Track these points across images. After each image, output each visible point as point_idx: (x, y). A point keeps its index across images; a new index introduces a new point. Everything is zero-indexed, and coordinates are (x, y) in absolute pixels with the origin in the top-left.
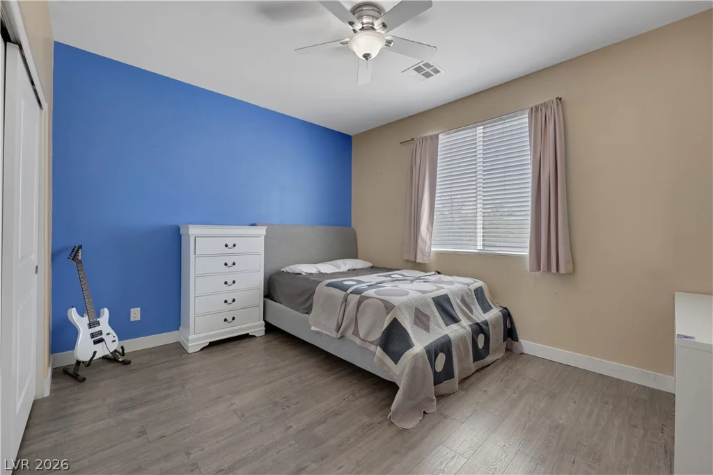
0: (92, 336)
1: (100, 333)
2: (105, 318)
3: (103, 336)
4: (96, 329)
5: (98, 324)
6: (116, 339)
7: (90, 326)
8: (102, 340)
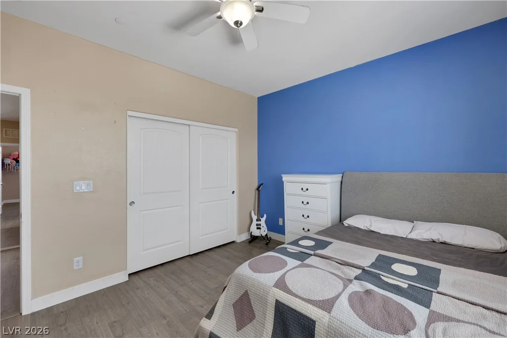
0: (257, 225)
1: (260, 225)
2: (263, 220)
3: (261, 227)
4: (259, 223)
5: (260, 220)
6: (266, 230)
7: (257, 220)
8: (260, 228)
